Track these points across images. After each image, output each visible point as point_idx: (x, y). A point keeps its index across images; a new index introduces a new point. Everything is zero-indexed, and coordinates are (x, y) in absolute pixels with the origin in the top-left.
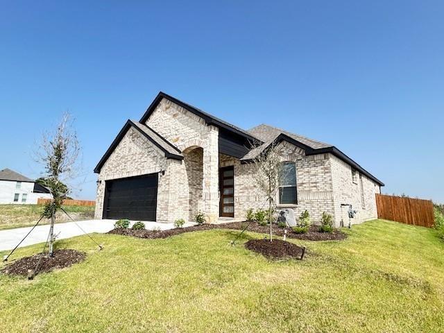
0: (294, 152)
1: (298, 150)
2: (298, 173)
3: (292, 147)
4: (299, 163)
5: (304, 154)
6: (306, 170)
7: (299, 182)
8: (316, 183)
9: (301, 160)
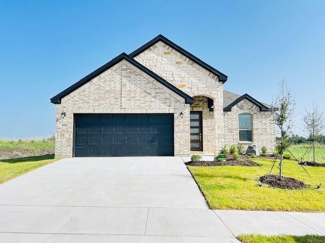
0: (252, 107)
1: (255, 106)
2: (255, 122)
3: (251, 104)
4: (255, 115)
5: (259, 110)
6: (260, 120)
7: (255, 127)
8: (265, 129)
9: (256, 113)
